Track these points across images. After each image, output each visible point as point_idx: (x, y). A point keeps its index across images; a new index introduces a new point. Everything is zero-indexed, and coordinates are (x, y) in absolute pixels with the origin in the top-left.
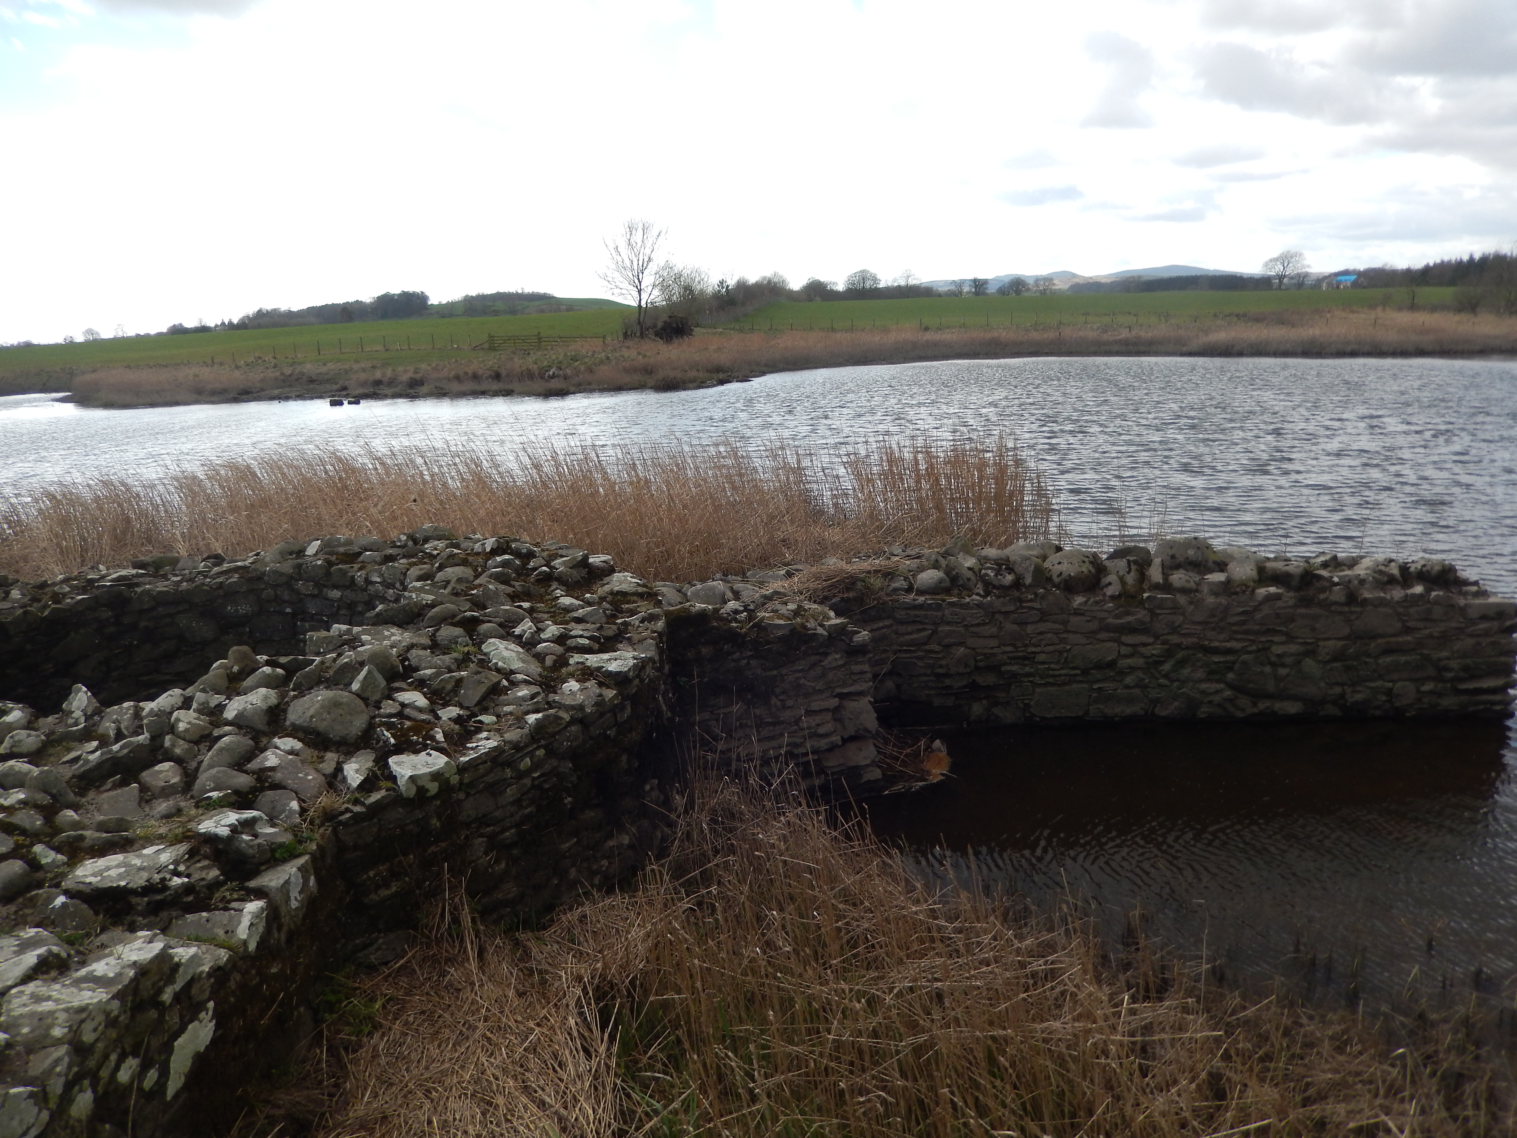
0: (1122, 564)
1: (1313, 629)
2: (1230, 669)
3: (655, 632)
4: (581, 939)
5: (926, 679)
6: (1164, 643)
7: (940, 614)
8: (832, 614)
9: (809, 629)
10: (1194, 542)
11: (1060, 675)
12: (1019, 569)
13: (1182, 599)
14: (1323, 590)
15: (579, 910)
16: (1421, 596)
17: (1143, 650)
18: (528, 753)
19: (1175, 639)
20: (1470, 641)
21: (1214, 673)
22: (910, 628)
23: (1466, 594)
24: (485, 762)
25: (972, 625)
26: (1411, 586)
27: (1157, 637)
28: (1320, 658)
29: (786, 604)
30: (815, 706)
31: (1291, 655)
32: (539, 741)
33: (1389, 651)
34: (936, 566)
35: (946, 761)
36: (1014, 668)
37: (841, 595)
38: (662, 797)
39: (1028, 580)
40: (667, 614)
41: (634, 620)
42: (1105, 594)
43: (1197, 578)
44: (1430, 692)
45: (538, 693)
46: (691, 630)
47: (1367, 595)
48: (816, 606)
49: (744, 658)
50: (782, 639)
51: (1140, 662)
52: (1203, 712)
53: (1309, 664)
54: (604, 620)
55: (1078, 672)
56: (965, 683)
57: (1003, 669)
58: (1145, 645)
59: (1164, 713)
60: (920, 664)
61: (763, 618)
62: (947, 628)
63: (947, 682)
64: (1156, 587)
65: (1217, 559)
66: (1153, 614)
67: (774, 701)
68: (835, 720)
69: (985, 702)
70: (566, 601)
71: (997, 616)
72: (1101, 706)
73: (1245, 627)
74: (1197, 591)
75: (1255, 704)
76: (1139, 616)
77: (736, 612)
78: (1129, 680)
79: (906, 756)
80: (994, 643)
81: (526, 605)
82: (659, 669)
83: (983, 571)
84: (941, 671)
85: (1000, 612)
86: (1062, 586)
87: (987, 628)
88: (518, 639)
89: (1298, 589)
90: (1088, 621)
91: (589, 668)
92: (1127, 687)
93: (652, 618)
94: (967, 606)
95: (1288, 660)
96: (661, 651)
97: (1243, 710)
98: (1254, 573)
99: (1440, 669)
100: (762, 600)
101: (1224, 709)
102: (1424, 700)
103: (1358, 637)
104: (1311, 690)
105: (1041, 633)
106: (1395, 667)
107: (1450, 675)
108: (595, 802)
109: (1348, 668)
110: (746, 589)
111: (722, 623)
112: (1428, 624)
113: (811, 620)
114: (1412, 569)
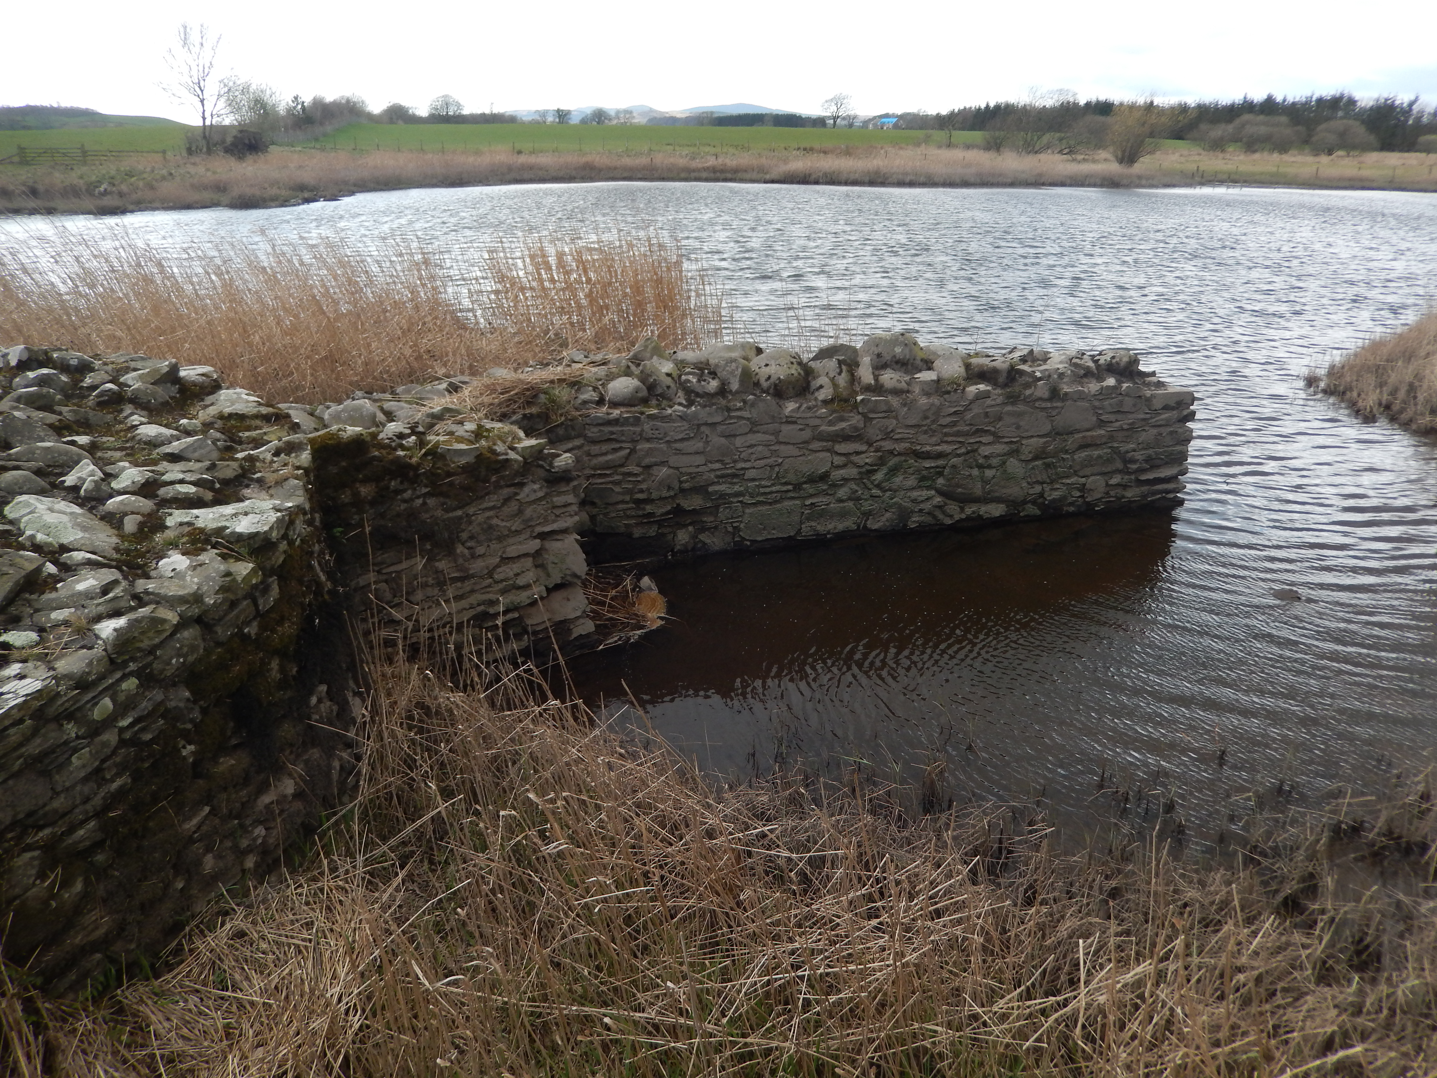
0: (831, 364)
1: (1018, 427)
2: (940, 474)
3: (298, 468)
4: (237, 977)
5: (625, 506)
6: (877, 450)
7: (638, 429)
8: (522, 434)
9: (498, 454)
10: (901, 338)
11: (771, 493)
12: (722, 374)
13: (894, 401)
14: (1027, 386)
15: (228, 926)
16: (1114, 388)
17: (855, 459)
18: (106, 689)
19: (887, 445)
20: (1154, 431)
21: (925, 480)
22: (605, 447)
23: (1149, 385)
24: (21, 721)
25: (676, 441)
26: (1104, 380)
27: (870, 445)
28: (1023, 458)
29: (461, 423)
30: (512, 551)
31: (999, 455)
32: (125, 664)
33: (1083, 447)
34: (628, 373)
35: (661, 602)
36: (722, 488)
37: (522, 412)
38: (335, 708)
39: (735, 386)
40: (312, 441)
41: (264, 452)
42: (816, 399)
43: (907, 378)
44: (1118, 485)
45: (115, 583)
46: (344, 464)
47: (1066, 389)
48: (499, 425)
49: (418, 497)
50: (466, 469)
51: (851, 472)
52: (914, 522)
53: (1014, 465)
54: (215, 455)
55: (790, 487)
56: (669, 508)
57: (711, 489)
58: (858, 453)
59: (875, 527)
60: (617, 489)
61: (437, 444)
62: (647, 445)
63: (649, 508)
64: (868, 389)
65: (925, 357)
66: (867, 419)
67: (460, 549)
68: (536, 566)
69: (691, 528)
70: (151, 431)
71: (703, 429)
72: (813, 524)
73: (955, 429)
74: (908, 392)
75: (962, 509)
76: (853, 422)
77: (401, 436)
78: (842, 493)
79: (612, 599)
80: (700, 460)
81: (83, 440)
82: (310, 523)
83: (683, 377)
84: (641, 496)
85: (706, 424)
86: (771, 391)
87: (692, 443)
88: (73, 493)
89: (1005, 385)
90: (801, 430)
91: (202, 530)
92: (840, 501)
93: (291, 448)
94: (668, 419)
95: (995, 461)
96: (311, 497)
97: (951, 516)
98: (962, 370)
99: (1126, 461)
100: (429, 420)
101: (934, 517)
102: (1112, 493)
103: (1058, 434)
104: (1014, 491)
105: (751, 446)
106: (1089, 462)
107: (1134, 467)
108: (234, 741)
109: (1048, 466)
110: (402, 408)
111: (384, 452)
112: (1119, 417)
113: (499, 442)
114: (1102, 362)
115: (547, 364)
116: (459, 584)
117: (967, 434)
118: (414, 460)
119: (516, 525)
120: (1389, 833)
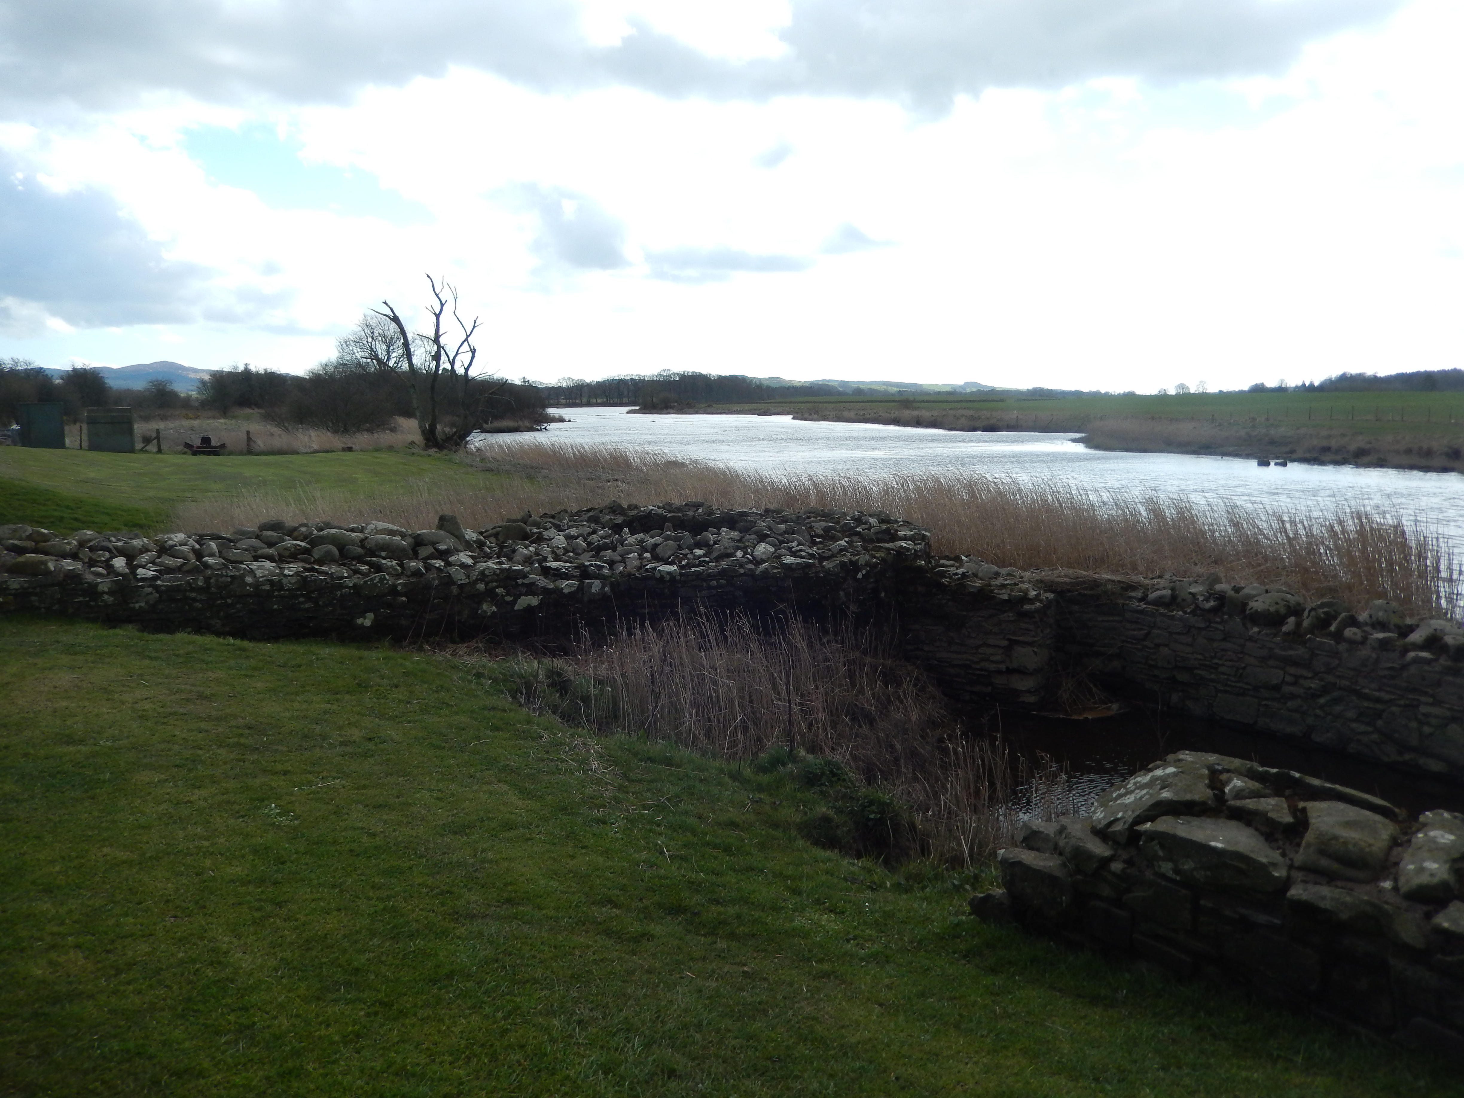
2: (1379, 716)
5: (1142, 666)
6: (1321, 680)
7: (1153, 620)
9: (993, 593)
11: (1237, 687)
13: (1344, 647)
17: (1302, 681)
19: (1330, 678)
21: (1364, 717)
22: (1134, 626)
25: (1175, 633)
27: (1315, 674)
30: (991, 642)
31: (1439, 717)
36: (1204, 673)
39: (1227, 608)
49: (945, 600)
51: (1301, 691)
52: (1353, 748)
53: (1455, 730)
55: (1251, 687)
56: (1168, 676)
58: (1306, 678)
59: (1318, 740)
60: (1138, 654)
61: (970, 581)
62: (1159, 632)
66: (1313, 653)
67: (963, 630)
68: (1004, 655)
69: (1181, 694)
71: (1192, 630)
72: (1267, 720)
73: (1393, 682)
74: (1360, 644)
75: (1400, 754)
76: (1300, 652)
77: (955, 574)
78: (1291, 704)
80: (1189, 650)
83: (1198, 597)
85: (1194, 627)
87: (1185, 637)
89: (1450, 659)
90: (1260, 648)
92: (1289, 710)
95: (1434, 721)
97: (1388, 755)
101: (1345, 744)
105: (1223, 650)
116: (959, 646)
117: (1405, 690)
118: (950, 584)
119: (996, 629)
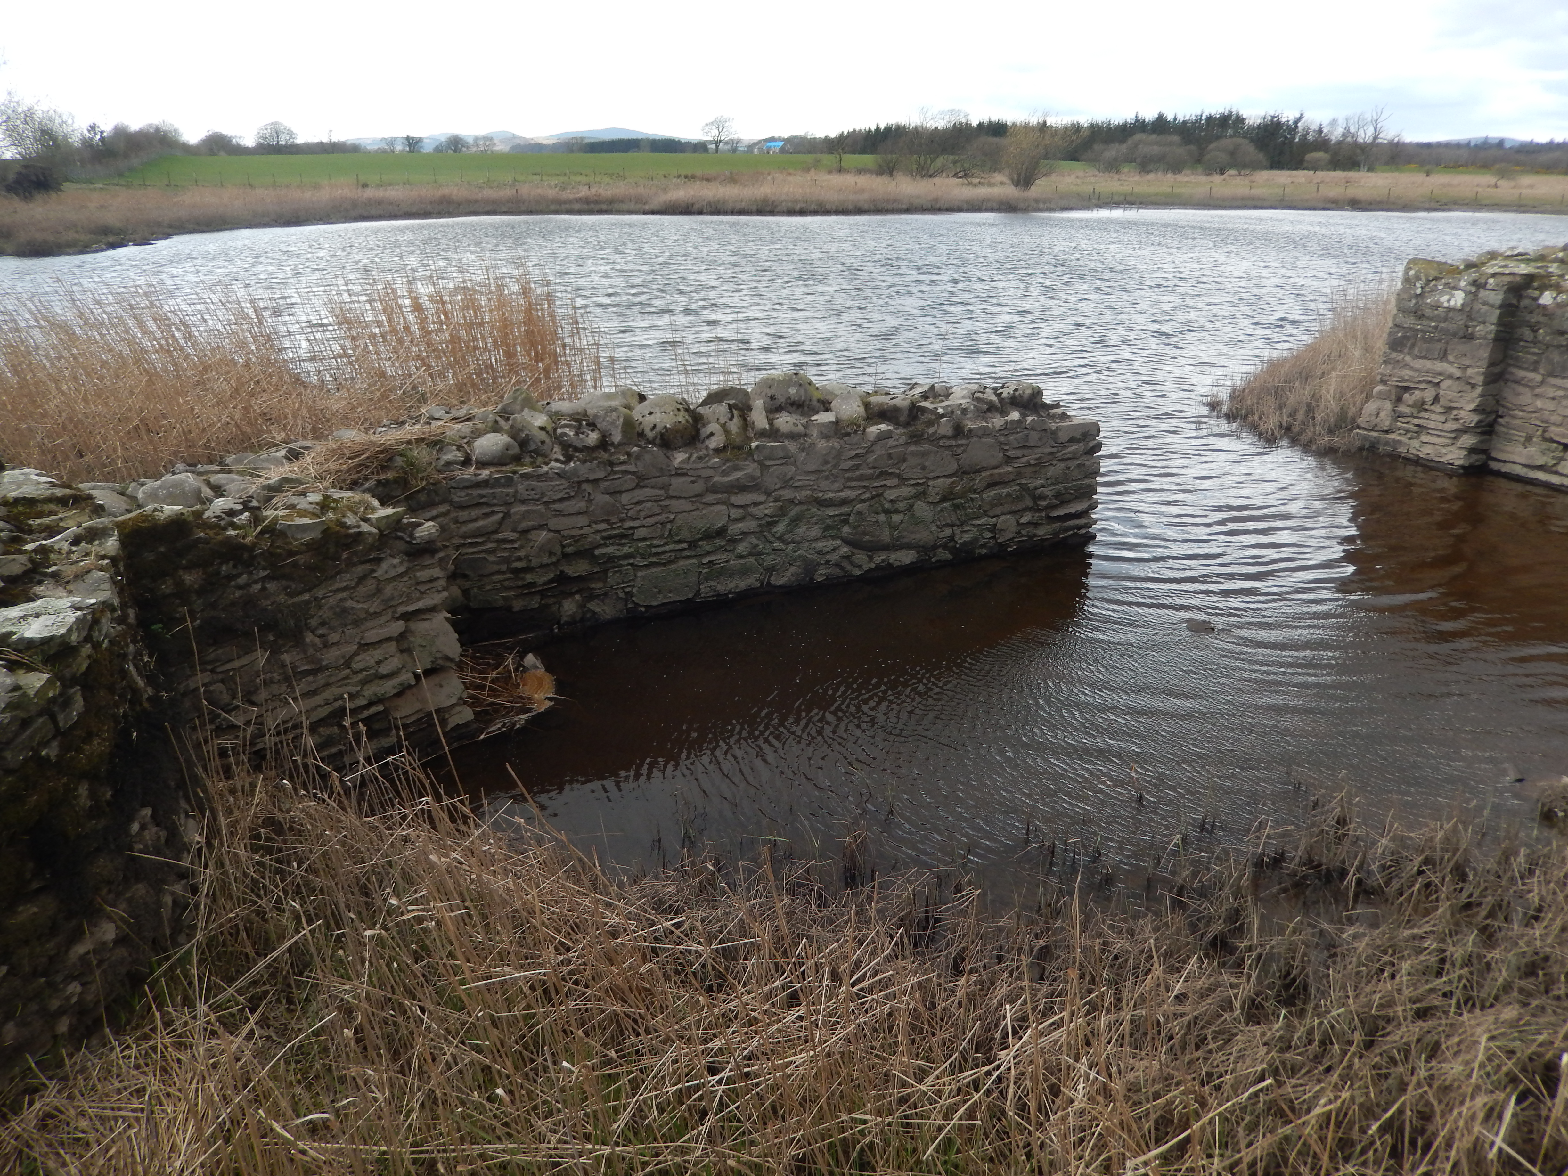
0: (721, 409)
1: (924, 468)
2: (845, 522)
3: (103, 557)
6: (776, 500)
7: (511, 490)
8: (376, 503)
9: (349, 528)
10: (795, 378)
11: (665, 552)
12: (602, 425)
14: (930, 423)
15: (37, 1105)
16: (1019, 421)
17: (753, 510)
19: (787, 494)
20: (1062, 465)
21: (829, 529)
22: (474, 513)
23: (1053, 417)
25: (554, 501)
26: (1007, 414)
27: (769, 494)
28: (930, 500)
29: (304, 494)
30: (372, 636)
31: (905, 499)
33: (991, 485)
34: (496, 428)
35: (549, 680)
36: (610, 550)
37: (375, 478)
38: (163, 834)
39: (617, 438)
40: (119, 525)
41: (59, 541)
42: (707, 448)
43: (804, 421)
44: (1029, 523)
46: (162, 549)
47: (970, 425)
48: (349, 494)
49: (256, 582)
50: (312, 547)
51: (752, 525)
52: (820, 575)
53: (921, 508)
55: (685, 545)
56: (552, 575)
57: (597, 552)
58: (756, 504)
59: (780, 582)
60: (492, 558)
61: (276, 519)
62: (523, 508)
63: (529, 578)
64: (762, 434)
65: (821, 397)
66: (764, 467)
67: (309, 638)
69: (577, 597)
71: (585, 486)
72: (713, 584)
73: (858, 473)
74: (806, 435)
75: (871, 558)
76: (749, 471)
77: (231, 513)
78: (741, 548)
79: (493, 682)
80: (582, 521)
82: (121, 620)
83: (559, 431)
84: (519, 565)
85: (588, 481)
86: (658, 441)
87: (573, 502)
89: (907, 424)
90: (693, 482)
92: (741, 557)
93: (93, 535)
94: (544, 477)
95: (901, 506)
96: (121, 590)
97: (860, 567)
98: (861, 410)
99: (1036, 498)
100: (265, 493)
101: (842, 568)
102: (1024, 532)
103: (964, 473)
104: (923, 536)
105: (639, 503)
106: (998, 501)
107: (1044, 503)
108: (35, 885)
109: (956, 507)
110: (233, 481)
111: (211, 533)
112: (1025, 452)
113: (349, 514)
114: (1005, 395)
115: (403, 423)
116: (311, 678)
117: (871, 478)
118: (249, 540)
119: (374, 606)
120: (1309, 862)
